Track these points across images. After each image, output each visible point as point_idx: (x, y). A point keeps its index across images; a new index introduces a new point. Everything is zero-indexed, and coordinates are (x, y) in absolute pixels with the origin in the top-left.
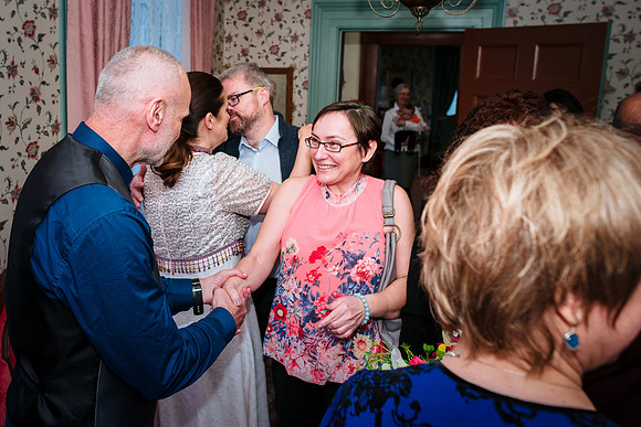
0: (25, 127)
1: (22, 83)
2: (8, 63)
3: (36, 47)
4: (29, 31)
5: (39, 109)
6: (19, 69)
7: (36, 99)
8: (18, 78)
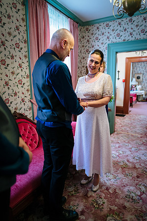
0: (17, 75)
1: (16, 61)
2: (11, 55)
3: (20, 51)
4: (18, 46)
5: (22, 70)
6: (15, 57)
7: (21, 67)
8: (14, 60)
